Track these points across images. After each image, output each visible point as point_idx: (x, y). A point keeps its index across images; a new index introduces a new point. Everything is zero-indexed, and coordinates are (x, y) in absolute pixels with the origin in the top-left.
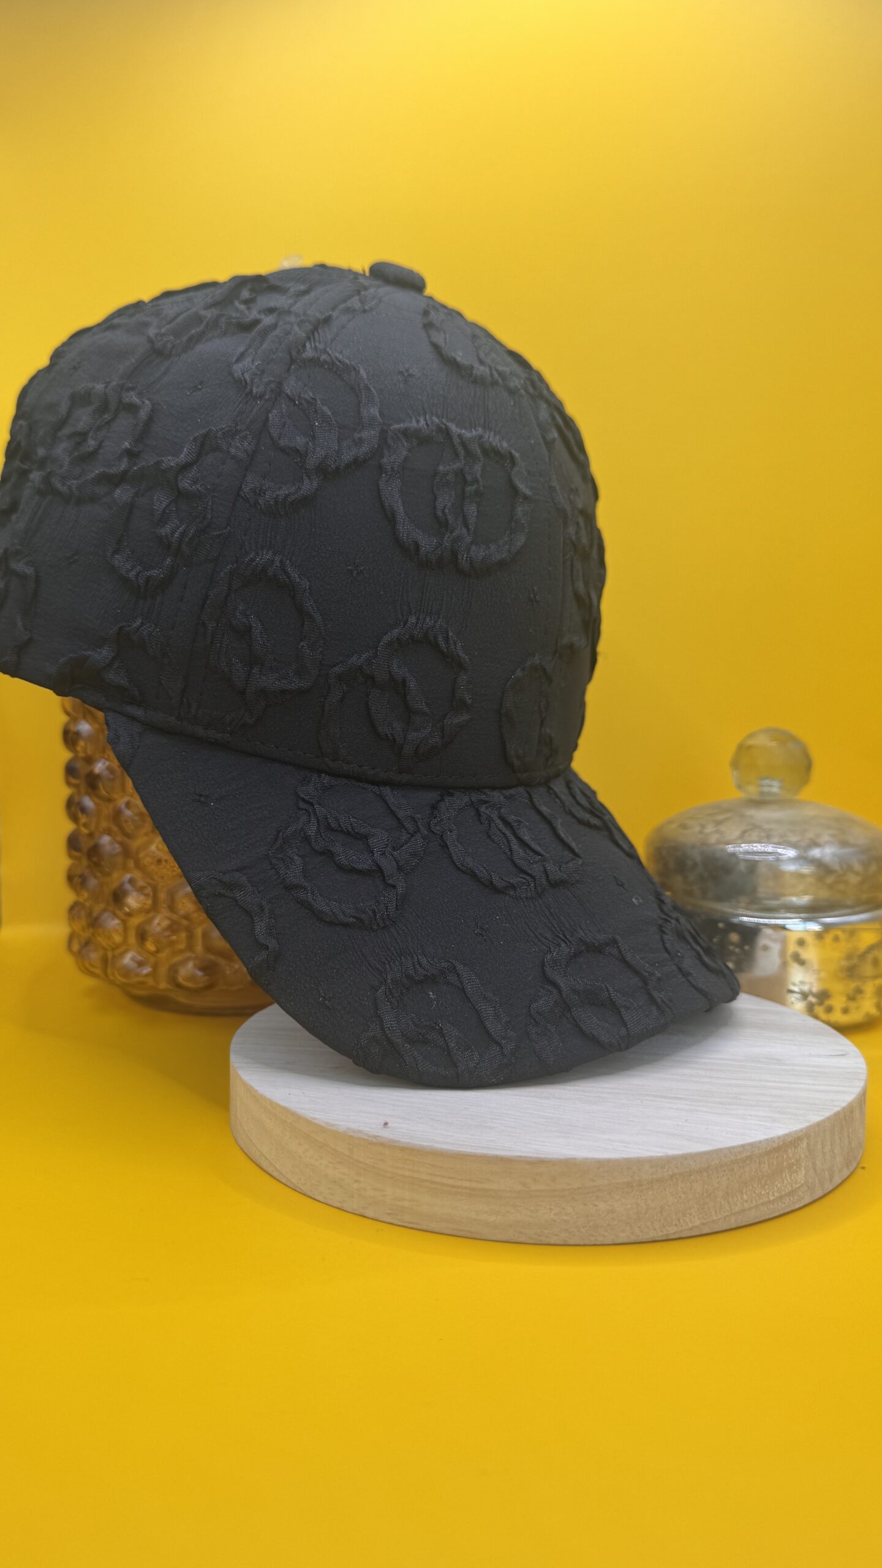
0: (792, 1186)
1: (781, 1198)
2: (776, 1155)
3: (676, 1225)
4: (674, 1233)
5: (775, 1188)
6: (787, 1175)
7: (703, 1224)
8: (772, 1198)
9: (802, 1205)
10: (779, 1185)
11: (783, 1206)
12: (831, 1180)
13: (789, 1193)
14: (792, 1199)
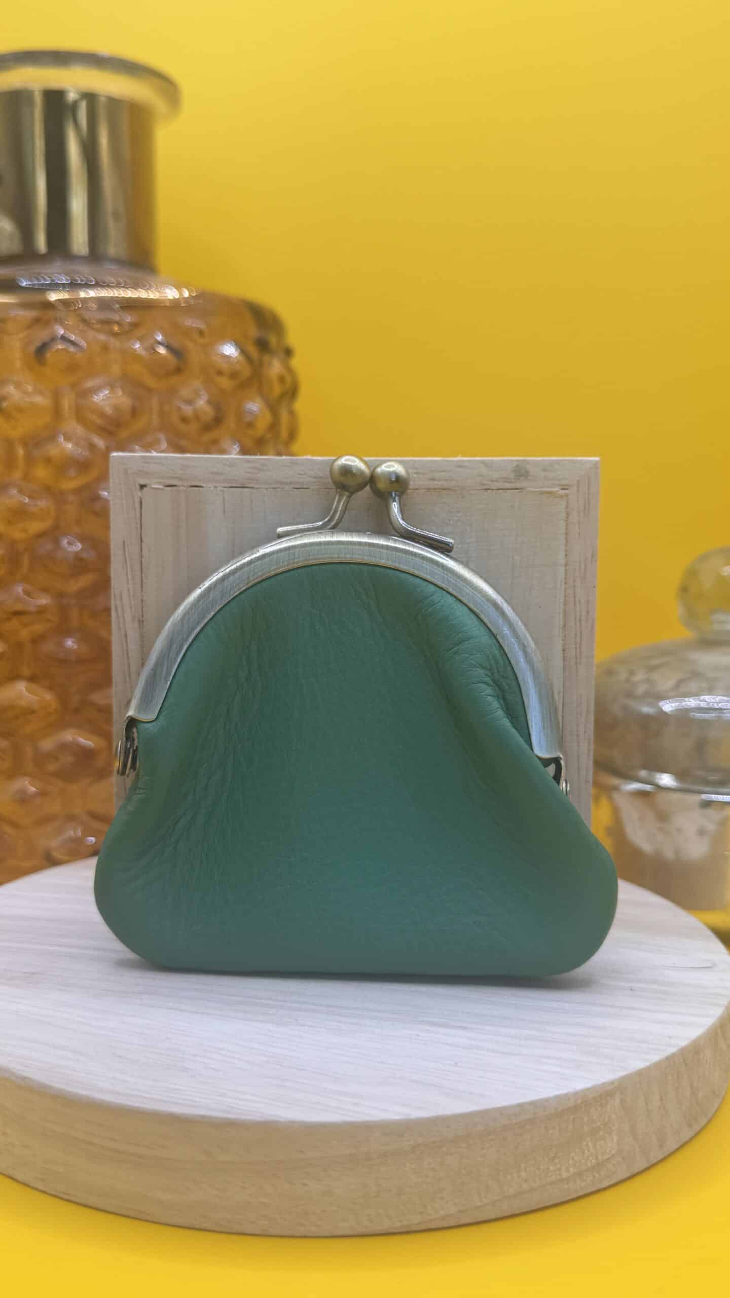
0: (597, 1158)
1: (580, 1174)
2: (572, 1117)
3: (421, 1213)
4: (419, 1223)
5: (571, 1162)
6: (590, 1144)
7: (460, 1211)
8: (565, 1175)
9: (612, 1182)
10: (576, 1158)
11: (583, 1184)
12: (661, 1147)
13: (593, 1167)
14: (597, 1175)
